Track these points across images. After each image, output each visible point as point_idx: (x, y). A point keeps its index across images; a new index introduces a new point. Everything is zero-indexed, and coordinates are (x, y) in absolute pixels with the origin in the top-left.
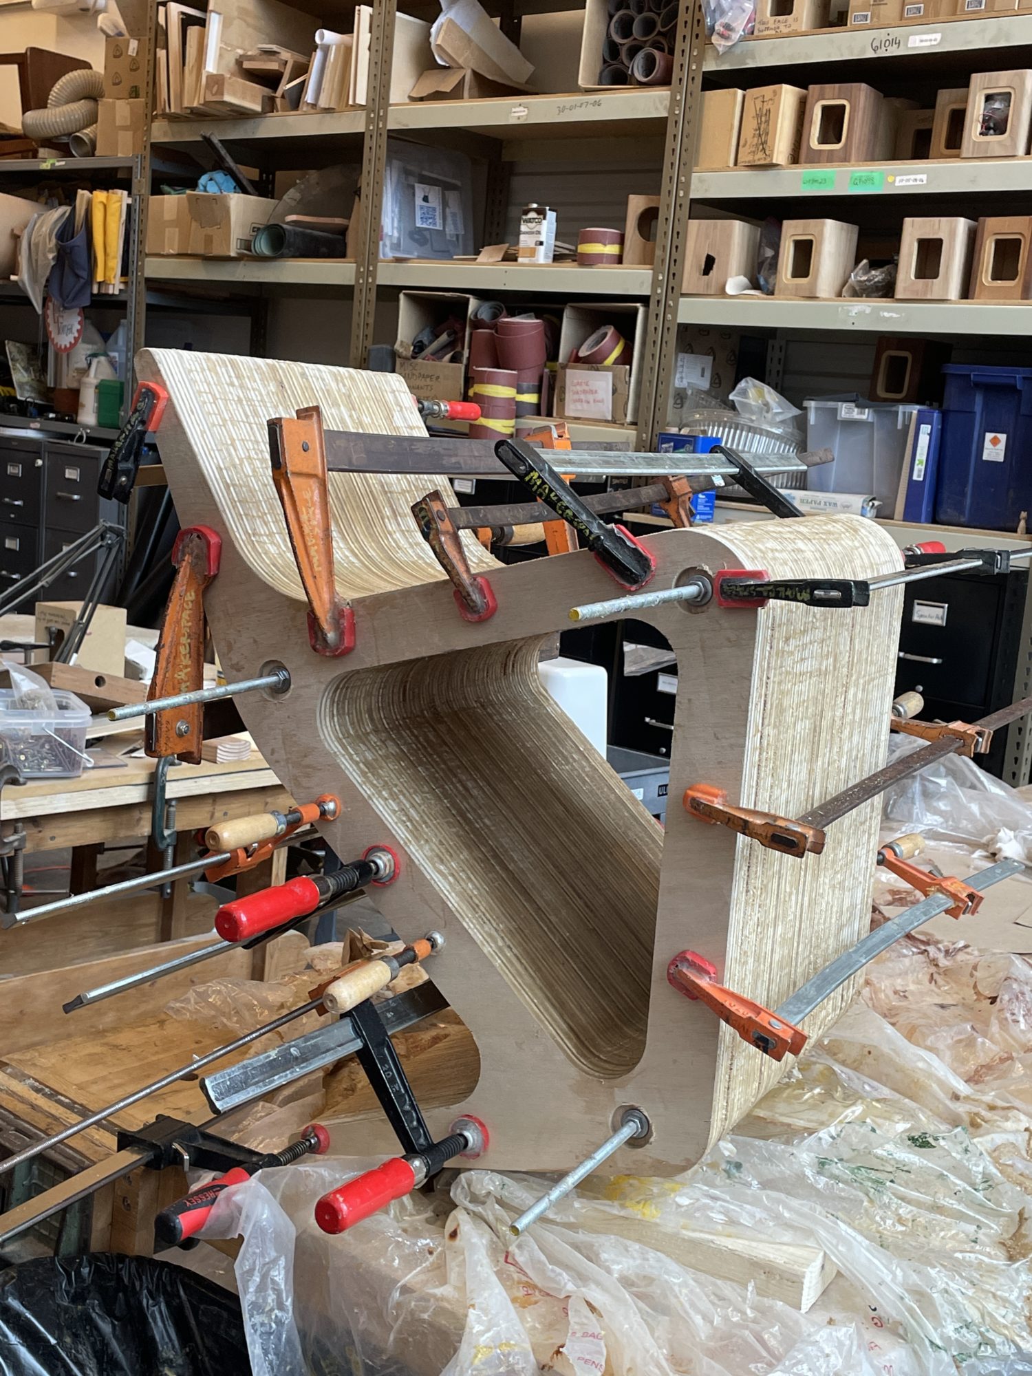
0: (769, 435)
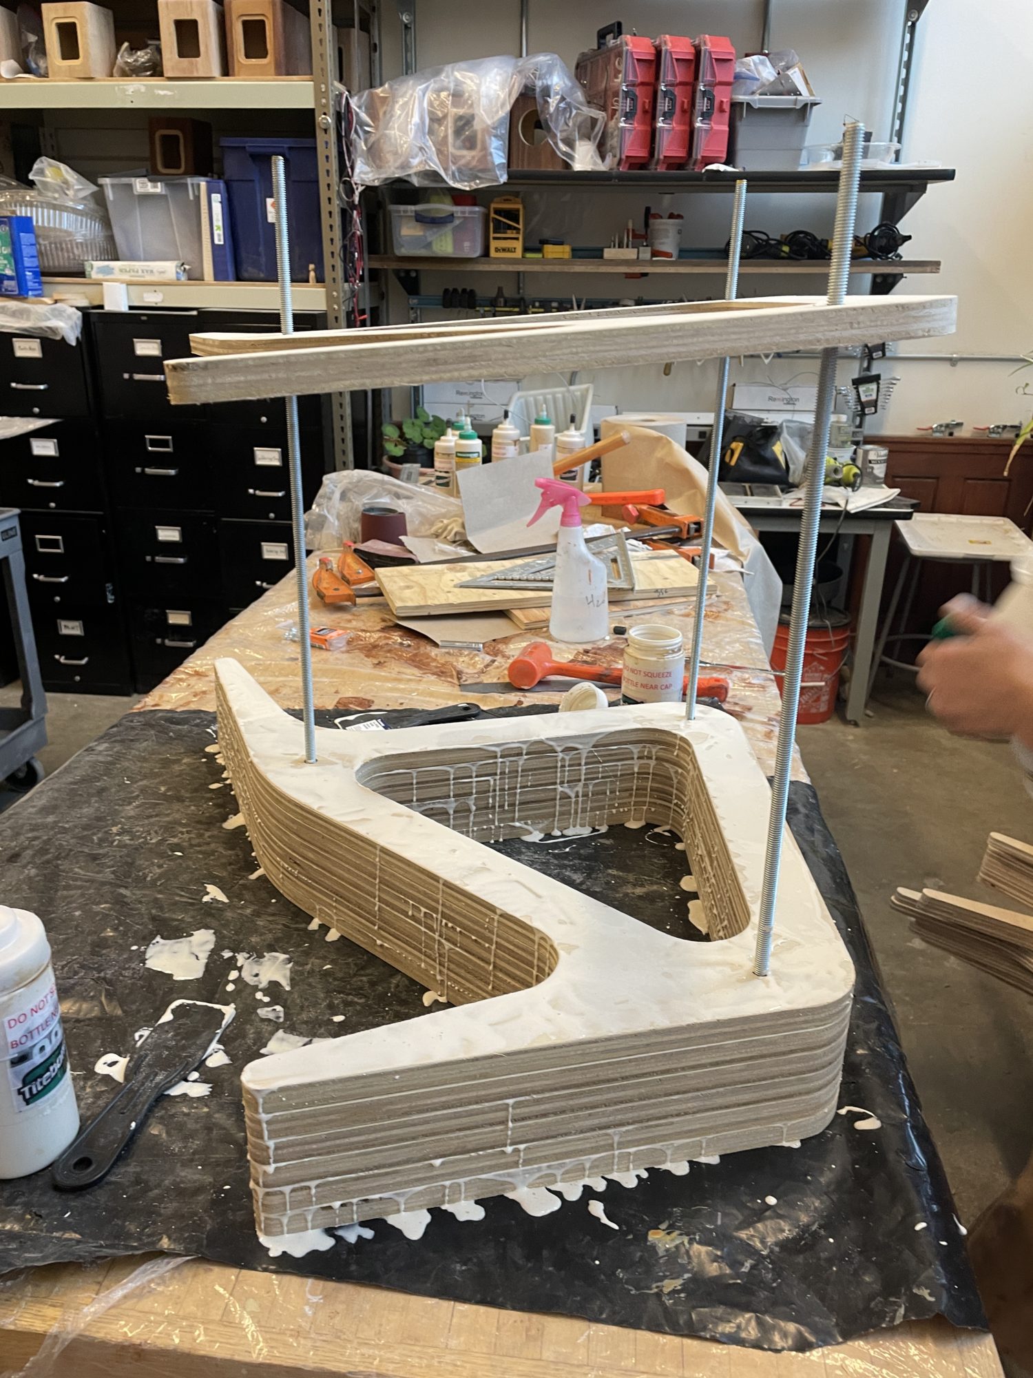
0: (75, 211)
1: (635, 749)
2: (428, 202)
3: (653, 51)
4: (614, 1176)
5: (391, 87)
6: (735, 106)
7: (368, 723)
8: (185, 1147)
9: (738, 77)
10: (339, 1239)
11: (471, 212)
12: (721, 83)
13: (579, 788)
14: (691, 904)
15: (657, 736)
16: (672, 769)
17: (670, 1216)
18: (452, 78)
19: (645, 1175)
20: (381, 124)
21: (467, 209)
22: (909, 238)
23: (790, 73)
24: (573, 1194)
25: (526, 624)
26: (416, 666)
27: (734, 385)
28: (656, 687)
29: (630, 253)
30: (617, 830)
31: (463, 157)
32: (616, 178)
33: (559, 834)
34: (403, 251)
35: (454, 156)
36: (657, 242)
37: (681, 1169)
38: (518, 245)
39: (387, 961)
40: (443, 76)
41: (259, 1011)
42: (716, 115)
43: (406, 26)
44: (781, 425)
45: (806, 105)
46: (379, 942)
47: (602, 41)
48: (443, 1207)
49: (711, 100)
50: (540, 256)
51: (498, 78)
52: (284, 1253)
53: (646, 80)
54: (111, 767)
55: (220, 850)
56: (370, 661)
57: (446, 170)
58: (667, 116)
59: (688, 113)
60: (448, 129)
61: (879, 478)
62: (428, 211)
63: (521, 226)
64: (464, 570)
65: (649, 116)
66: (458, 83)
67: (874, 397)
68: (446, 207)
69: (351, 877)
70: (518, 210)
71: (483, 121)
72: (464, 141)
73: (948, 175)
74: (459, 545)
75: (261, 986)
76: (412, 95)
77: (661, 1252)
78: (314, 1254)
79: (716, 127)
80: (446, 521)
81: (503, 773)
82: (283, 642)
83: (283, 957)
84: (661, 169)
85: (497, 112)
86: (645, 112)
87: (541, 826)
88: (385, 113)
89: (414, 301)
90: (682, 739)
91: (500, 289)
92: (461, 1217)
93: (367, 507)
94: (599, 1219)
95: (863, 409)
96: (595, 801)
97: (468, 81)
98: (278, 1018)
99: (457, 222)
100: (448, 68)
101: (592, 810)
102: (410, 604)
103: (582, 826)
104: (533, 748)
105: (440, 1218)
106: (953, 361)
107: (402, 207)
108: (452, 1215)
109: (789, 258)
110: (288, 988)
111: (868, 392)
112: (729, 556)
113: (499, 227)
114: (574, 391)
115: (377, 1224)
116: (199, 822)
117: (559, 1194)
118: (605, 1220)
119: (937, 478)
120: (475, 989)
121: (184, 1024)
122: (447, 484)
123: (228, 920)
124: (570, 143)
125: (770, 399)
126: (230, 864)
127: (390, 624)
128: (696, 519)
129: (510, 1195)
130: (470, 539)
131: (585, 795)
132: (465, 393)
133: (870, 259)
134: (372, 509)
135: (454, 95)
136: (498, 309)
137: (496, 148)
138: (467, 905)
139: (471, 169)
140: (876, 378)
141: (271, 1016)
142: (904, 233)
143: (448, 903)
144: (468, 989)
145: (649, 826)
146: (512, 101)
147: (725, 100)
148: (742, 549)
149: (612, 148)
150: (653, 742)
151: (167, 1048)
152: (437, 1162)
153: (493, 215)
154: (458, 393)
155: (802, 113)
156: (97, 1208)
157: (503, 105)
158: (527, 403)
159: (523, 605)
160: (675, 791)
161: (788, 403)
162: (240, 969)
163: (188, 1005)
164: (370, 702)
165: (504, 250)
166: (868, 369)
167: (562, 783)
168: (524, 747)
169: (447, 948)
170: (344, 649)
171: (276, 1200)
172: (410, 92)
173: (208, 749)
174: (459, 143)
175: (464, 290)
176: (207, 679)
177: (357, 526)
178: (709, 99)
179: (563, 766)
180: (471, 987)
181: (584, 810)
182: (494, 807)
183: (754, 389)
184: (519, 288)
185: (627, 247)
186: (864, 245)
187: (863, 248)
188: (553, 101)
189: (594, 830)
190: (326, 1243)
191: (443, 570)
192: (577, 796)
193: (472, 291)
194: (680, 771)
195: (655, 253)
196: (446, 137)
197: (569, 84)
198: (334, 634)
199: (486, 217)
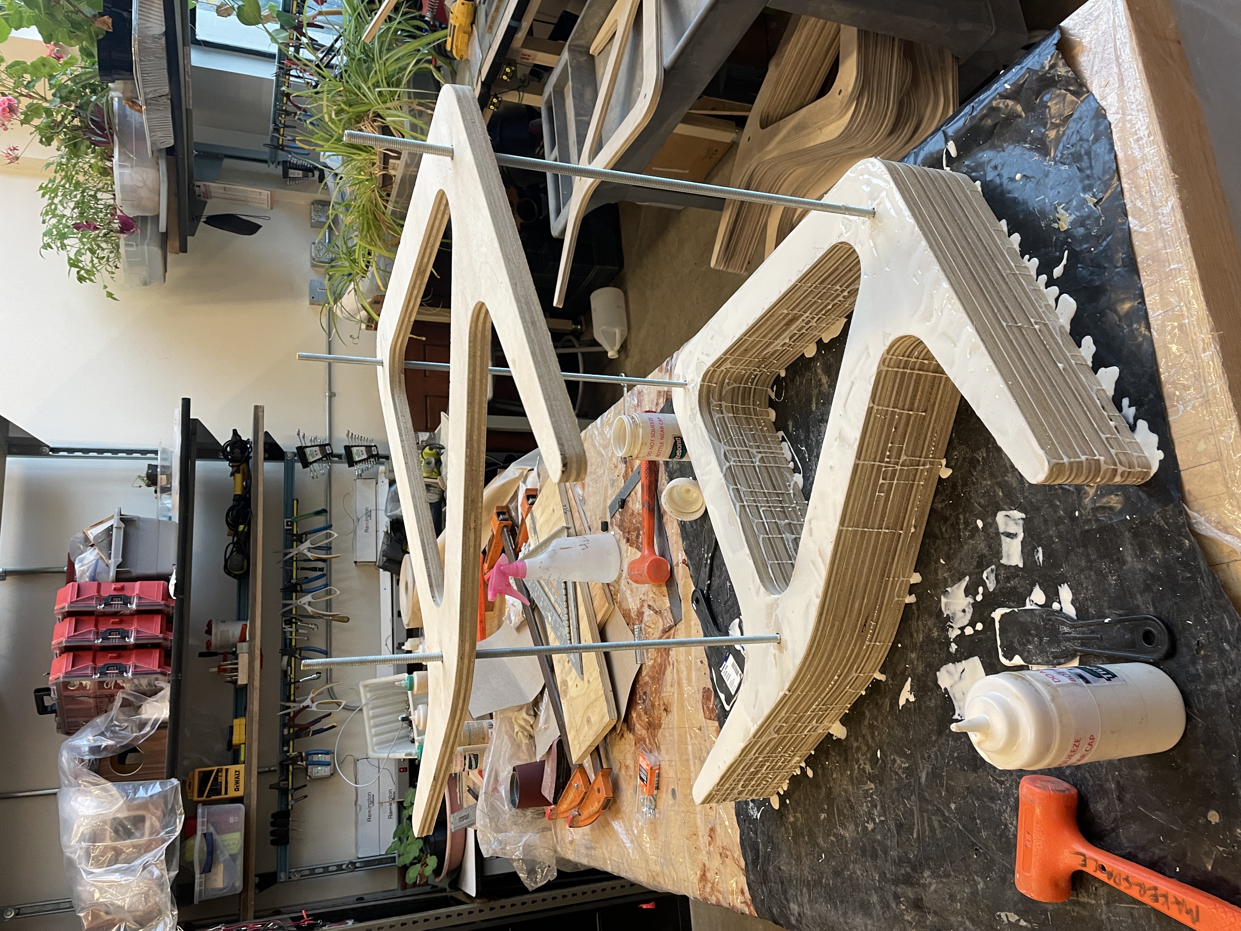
1: (716, 416)
2: (192, 863)
3: (65, 655)
4: (1033, 273)
5: (83, 909)
6: (119, 578)
7: (724, 678)
8: (1110, 573)
9: (93, 579)
10: (1136, 419)
11: (203, 817)
12: (99, 591)
13: (754, 451)
14: (826, 341)
15: (704, 401)
16: (727, 388)
17: (1048, 226)
18: (78, 846)
19: (1027, 257)
20: (117, 917)
21: (199, 820)
22: (235, 431)
23: (91, 537)
24: (1055, 290)
25: (609, 604)
26: (664, 674)
27: (355, 562)
28: (662, 428)
29: (243, 660)
30: (779, 425)
31: (152, 825)
32: (177, 676)
33: (792, 463)
34: (239, 884)
35: (151, 834)
36: (232, 640)
37: (1016, 238)
38: (233, 768)
39: (925, 522)
40: (75, 857)
41: (991, 590)
42: (127, 593)
43: (17, 914)
44: (388, 516)
45: (121, 519)
46: (913, 530)
47: (49, 709)
48: (1091, 365)
49: (113, 598)
50: (243, 746)
51: (79, 799)
52: (1158, 449)
53: (91, 657)
54: (812, 883)
55: (866, 723)
56: (666, 720)
57: (164, 841)
58: (125, 635)
59: (121, 617)
60: (125, 844)
61: (430, 435)
62: (200, 861)
63: (216, 768)
64: (565, 683)
65: (123, 653)
66: (83, 839)
67: (363, 449)
68: (198, 842)
69: (868, 559)
70: (200, 772)
71: (118, 811)
72: (137, 829)
73: (186, 403)
74: (538, 708)
75: (972, 601)
76: (93, 885)
77: (1073, 217)
78: (1152, 429)
79: (137, 591)
80: (517, 729)
81: (755, 501)
82: (657, 815)
83: (943, 600)
84: (171, 636)
85: (112, 796)
86: (119, 657)
87: (788, 476)
88: (107, 913)
89: (282, 876)
90: (703, 380)
91: (271, 787)
92: (1094, 349)
93: (511, 805)
94: (1065, 266)
95: (373, 456)
96: (761, 440)
97: (81, 829)
98: (992, 571)
99: (212, 829)
100: (68, 853)
101: (767, 442)
102: (605, 709)
103: (781, 449)
104: (730, 479)
105: (1099, 363)
106: (332, 395)
107: (197, 888)
108: (1094, 357)
109: (249, 525)
110: (967, 578)
111: (359, 454)
112: (524, 482)
113: (216, 790)
114: (367, 700)
115: (1117, 402)
116: (846, 760)
117: (1057, 300)
118: (1064, 262)
119: (426, 397)
120: (930, 430)
121: (1019, 642)
122: (476, 757)
123: (925, 667)
124: (142, 725)
125: (366, 531)
126: (877, 704)
127: (625, 729)
128: (495, 517)
129: (1068, 328)
130: (531, 699)
131: (758, 447)
132: (369, 811)
133: (251, 461)
134: (513, 802)
135: (94, 842)
136: (290, 787)
137: (146, 793)
138: (870, 437)
139: (164, 816)
140: (348, 448)
141: (992, 577)
142: (229, 437)
143: (873, 456)
144: (932, 436)
145: (772, 404)
146: (103, 781)
147: (113, 586)
148: (518, 475)
149: (149, 684)
150: (709, 404)
151: (1041, 640)
152: (1060, 365)
153: (204, 798)
154: (369, 820)
155: (127, 522)
156: (1176, 603)
157: (105, 790)
158: (378, 744)
159: (592, 614)
160: (742, 385)
161: (370, 516)
162: (962, 629)
163: (1003, 651)
164: (706, 691)
165: (237, 782)
166: (339, 456)
167: (752, 462)
168: (731, 487)
169: (905, 458)
170: (656, 754)
171: (1123, 458)
172: (88, 888)
173: (776, 806)
174: (137, 834)
175: (272, 824)
176: (707, 863)
177: (529, 812)
178: (112, 600)
179: (740, 461)
180: (929, 434)
181: (769, 448)
182: (782, 507)
183: (358, 545)
184: (270, 771)
185: (237, 664)
186: (239, 466)
187: (241, 467)
188: (106, 742)
189: (783, 440)
190: (1142, 424)
191: (567, 701)
192: (760, 452)
193: (273, 816)
194: (727, 381)
195: (242, 639)
196: (134, 847)
197: (89, 729)
198: (644, 765)
199: (204, 803)
